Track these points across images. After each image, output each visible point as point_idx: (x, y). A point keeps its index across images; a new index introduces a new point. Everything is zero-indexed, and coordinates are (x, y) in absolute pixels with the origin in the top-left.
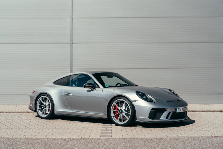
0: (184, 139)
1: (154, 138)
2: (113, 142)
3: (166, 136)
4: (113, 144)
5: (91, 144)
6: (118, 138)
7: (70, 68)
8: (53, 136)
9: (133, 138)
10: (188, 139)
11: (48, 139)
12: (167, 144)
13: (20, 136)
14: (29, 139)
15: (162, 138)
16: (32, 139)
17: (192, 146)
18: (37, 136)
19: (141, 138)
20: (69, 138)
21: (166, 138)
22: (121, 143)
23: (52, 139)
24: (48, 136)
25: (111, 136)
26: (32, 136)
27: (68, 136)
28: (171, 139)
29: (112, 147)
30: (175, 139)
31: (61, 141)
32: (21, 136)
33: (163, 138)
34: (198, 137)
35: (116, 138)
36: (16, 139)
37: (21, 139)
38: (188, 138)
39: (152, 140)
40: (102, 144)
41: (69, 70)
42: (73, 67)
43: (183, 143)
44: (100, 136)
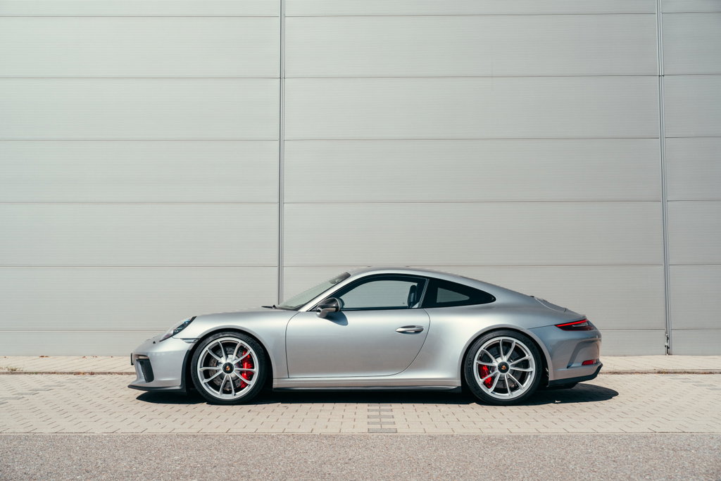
0: (583, 438)
1: (507, 436)
2: (402, 445)
3: (536, 431)
4: (403, 450)
5: (348, 450)
6: (415, 436)
7: (277, 264)
8: (247, 430)
9: (452, 436)
10: (594, 437)
11: (235, 436)
12: (542, 451)
13: (163, 430)
14: (188, 436)
15: (526, 436)
16: (194, 436)
17: (610, 455)
18: (208, 430)
19: (472, 434)
20: (289, 436)
21: (537, 436)
22: (423, 448)
23: (246, 436)
24: (234, 430)
25: (395, 431)
26: (194, 431)
27: (286, 431)
28: (549, 438)
29: (402, 456)
30: (561, 437)
31: (270, 442)
32: (166, 431)
33: (530, 436)
34: (616, 434)
35: (408, 436)
36: (153, 436)
37: (166, 436)
38: (594, 436)
39: (501, 440)
40: (375, 450)
41: (277, 269)
42: (285, 263)
43: (582, 447)
44: (367, 431)
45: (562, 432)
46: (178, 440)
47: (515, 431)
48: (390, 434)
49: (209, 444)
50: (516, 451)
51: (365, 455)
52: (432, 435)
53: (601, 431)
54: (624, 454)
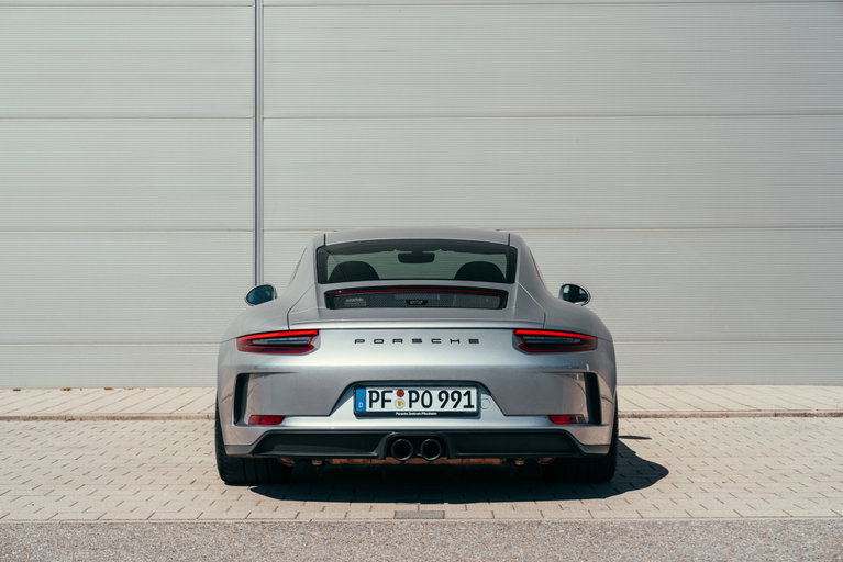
0: (766, 526)
1: (634, 524)
2: (450, 540)
3: (685, 515)
4: (451, 548)
5: (354, 548)
6: (474, 524)
7: (252, 227)
9: (539, 524)
10: (784, 525)
11: (161, 525)
12: (691, 548)
13: (36, 516)
14: (78, 526)
15: (666, 524)
16: (90, 526)
17: (806, 555)
18: (115, 516)
20: (255, 525)
21: (686, 523)
24: (161, 516)
25: (440, 515)
26: (90, 517)
27: (251, 516)
28: (707, 525)
30: (727, 525)
31: (222, 534)
32: (41, 517)
33: (674, 523)
34: (825, 519)
35: (462, 524)
36: (20, 526)
37: (41, 526)
38: (785, 523)
39: (622, 531)
40: (401, 548)
41: (251, 235)
42: (267, 223)
43: (761, 542)
44: (392, 516)
45: (729, 515)
46: (62, 532)
47: (651, 515)
48: (431, 521)
49: (114, 539)
50: (646, 548)
51: (383, 556)
52: (504, 521)
53: (797, 513)
54: (830, 553)
